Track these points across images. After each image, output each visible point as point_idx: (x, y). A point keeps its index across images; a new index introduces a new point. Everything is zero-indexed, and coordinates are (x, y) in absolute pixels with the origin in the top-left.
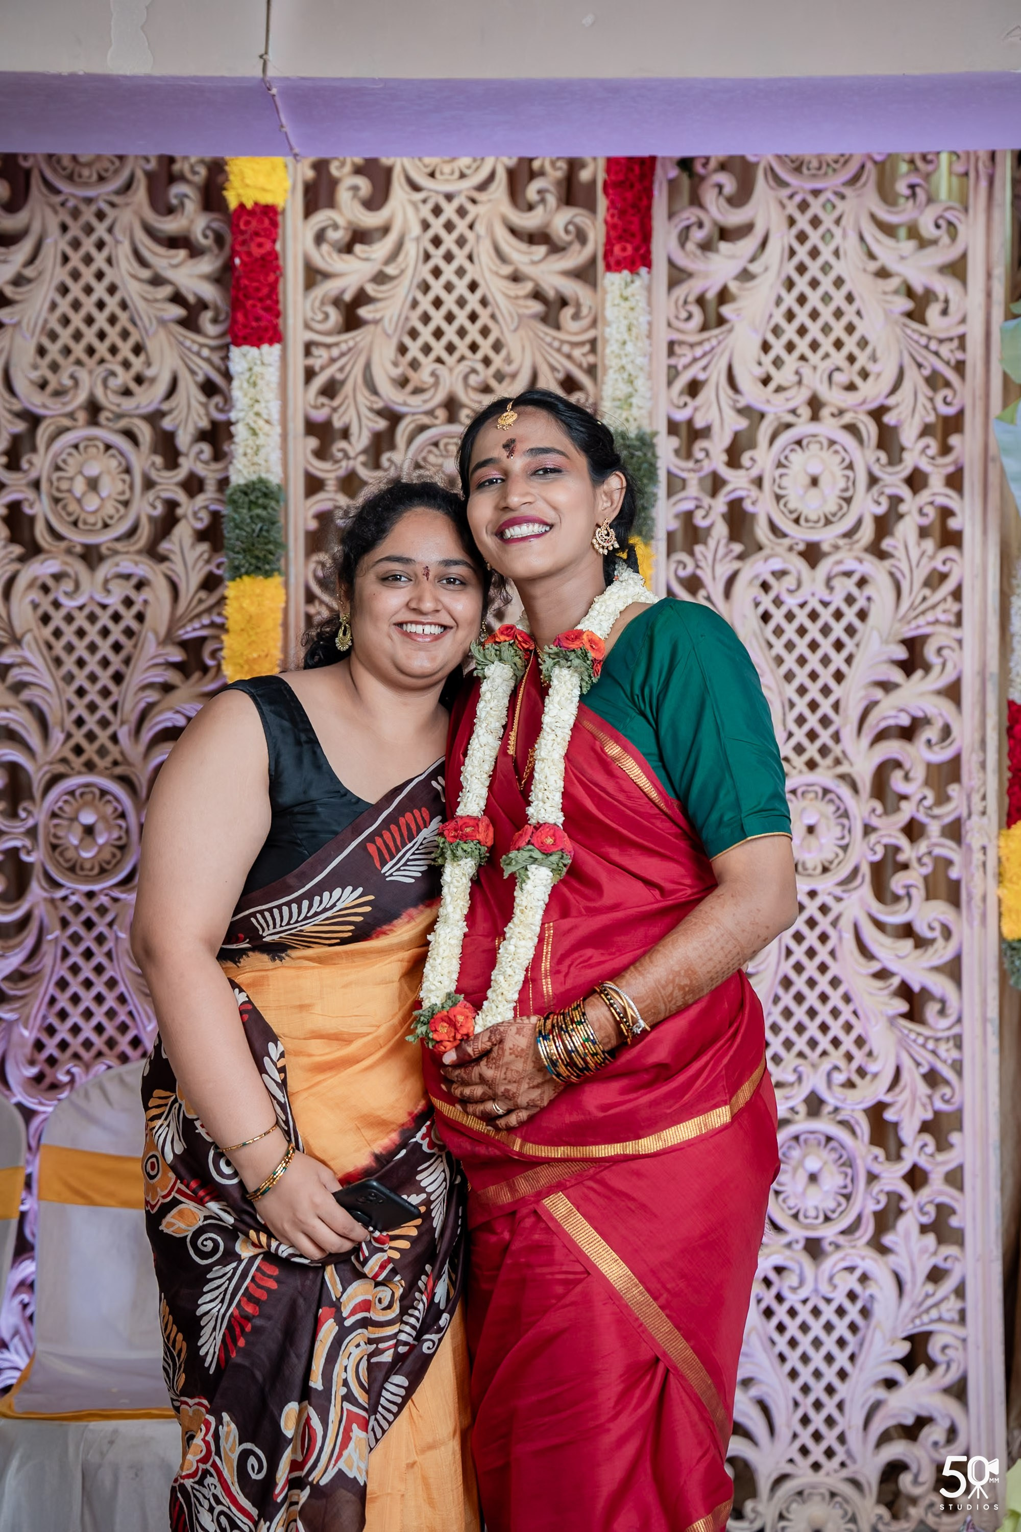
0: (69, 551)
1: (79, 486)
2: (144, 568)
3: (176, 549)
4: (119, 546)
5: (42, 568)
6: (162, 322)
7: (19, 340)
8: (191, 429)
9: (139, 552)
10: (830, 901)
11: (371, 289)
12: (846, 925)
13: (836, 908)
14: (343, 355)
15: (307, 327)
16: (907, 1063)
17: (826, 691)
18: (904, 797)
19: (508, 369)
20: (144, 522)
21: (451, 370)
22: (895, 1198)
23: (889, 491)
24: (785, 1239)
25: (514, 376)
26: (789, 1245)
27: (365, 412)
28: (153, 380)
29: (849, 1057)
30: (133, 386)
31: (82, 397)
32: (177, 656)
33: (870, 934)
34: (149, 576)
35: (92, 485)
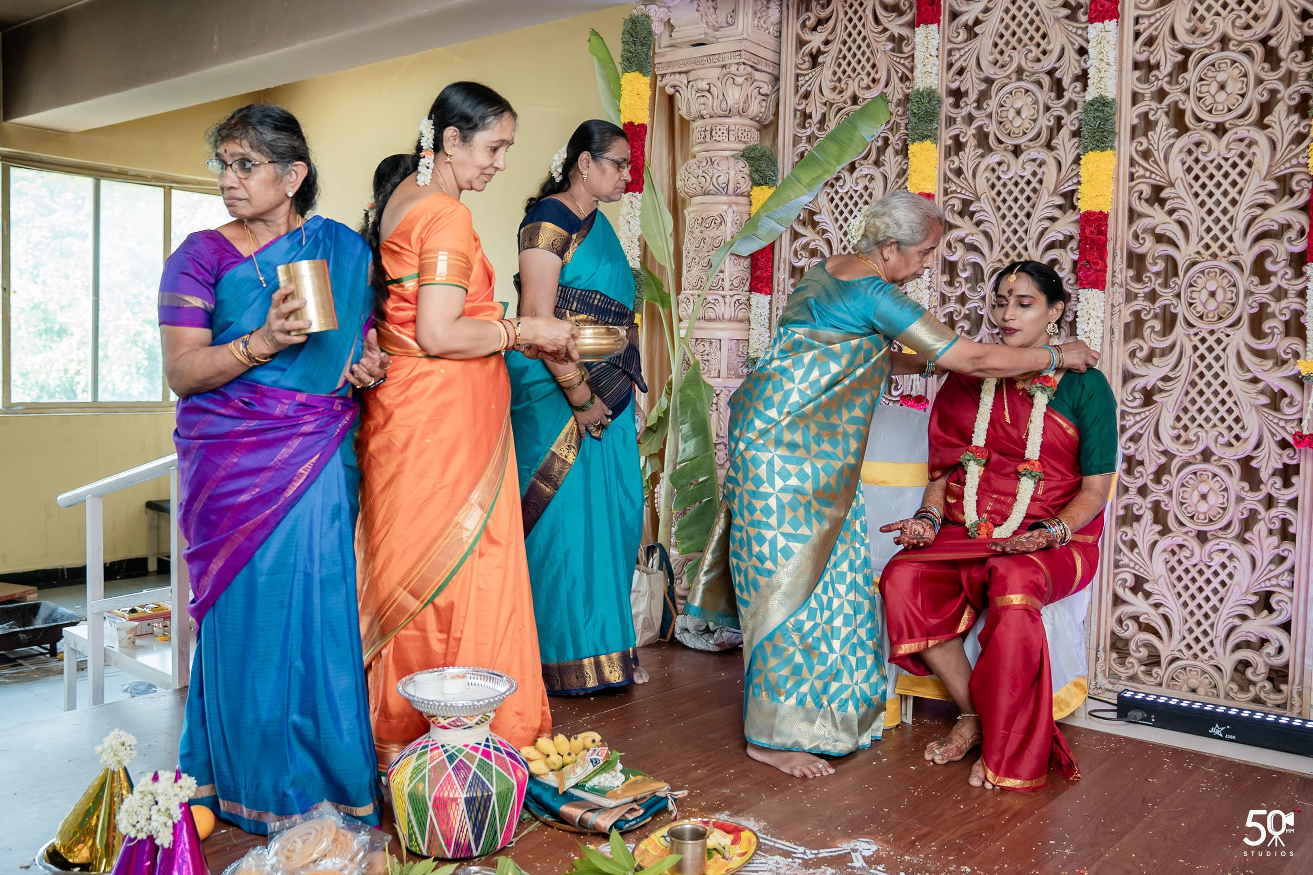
0: (1006, 149)
1: (1012, 114)
2: (1043, 154)
3: (1060, 142)
4: (1031, 144)
5: (992, 159)
6: (1057, 19)
7: (984, 41)
8: (1070, 75)
9: (1041, 146)
14: (1157, 20)
15: (1137, 7)
19: (1262, 12)
20: (1044, 129)
21: (1224, 19)
25: (1266, 16)
27: (1169, 51)
28: (1051, 51)
30: (1041, 56)
31: (1014, 66)
32: (1059, 201)
34: (1046, 158)
35: (1018, 113)
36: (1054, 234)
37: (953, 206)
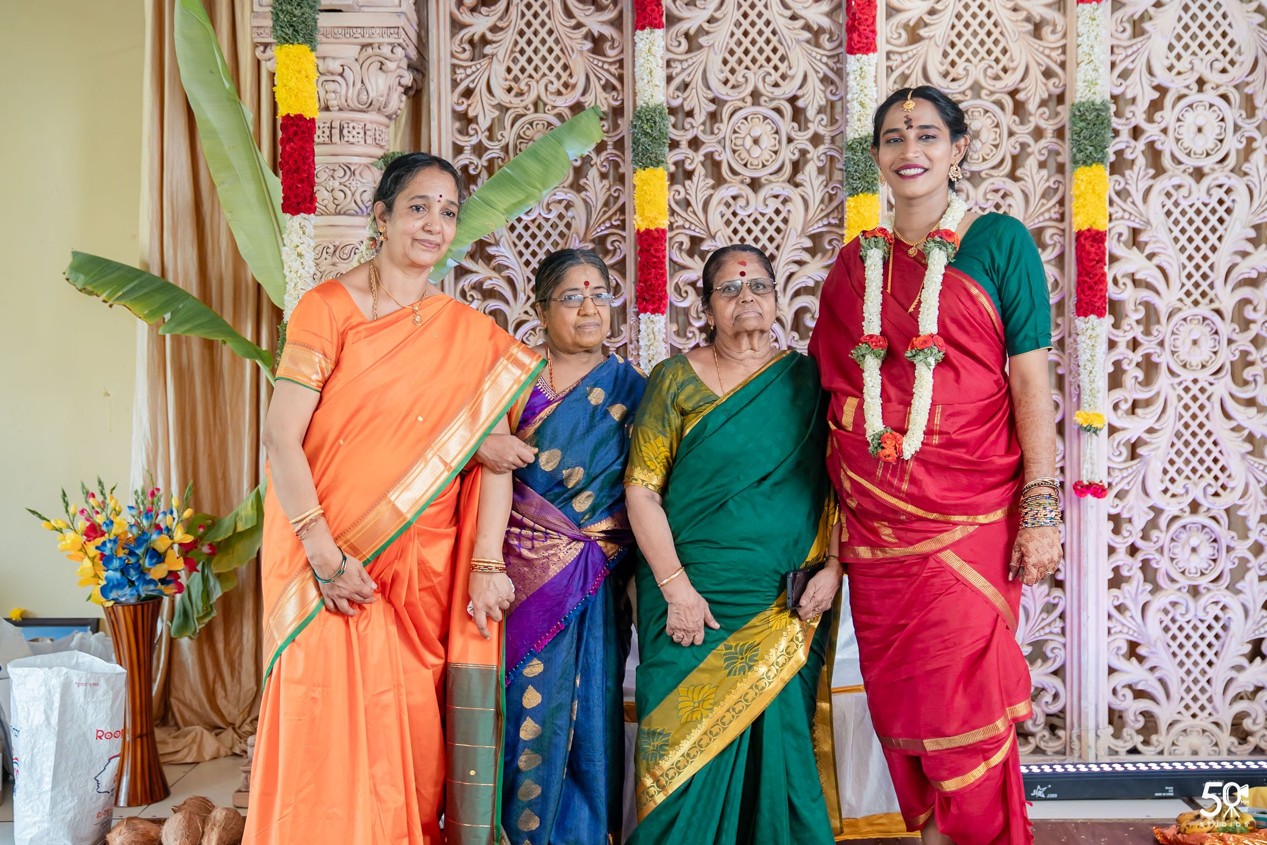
0: (742, 182)
1: (749, 142)
2: (788, 191)
3: (808, 179)
4: (772, 178)
6: (798, 41)
7: (712, 54)
8: (816, 106)
9: (784, 181)
10: (1207, 386)
11: (927, 19)
12: (1216, 400)
13: (1210, 389)
14: (910, 58)
15: (888, 42)
16: (1252, 481)
17: (1205, 258)
18: (1253, 322)
19: (1012, 65)
20: (787, 163)
21: (976, 66)
22: (1244, 561)
23: (1247, 134)
24: (1177, 586)
25: (1015, 69)
26: (1179, 589)
28: (793, 77)
29: (1216, 478)
30: (780, 81)
31: (750, 88)
32: (809, 244)
33: (1231, 405)
34: (792, 196)
35: (756, 141)
36: (804, 279)
37: (682, 243)
